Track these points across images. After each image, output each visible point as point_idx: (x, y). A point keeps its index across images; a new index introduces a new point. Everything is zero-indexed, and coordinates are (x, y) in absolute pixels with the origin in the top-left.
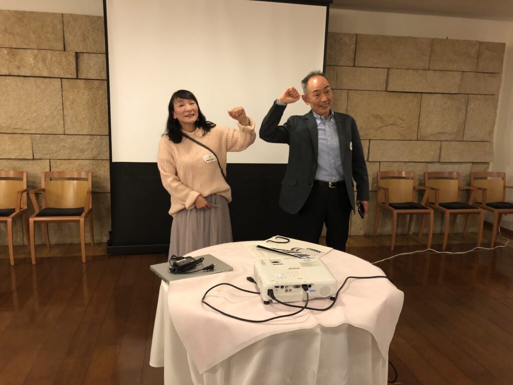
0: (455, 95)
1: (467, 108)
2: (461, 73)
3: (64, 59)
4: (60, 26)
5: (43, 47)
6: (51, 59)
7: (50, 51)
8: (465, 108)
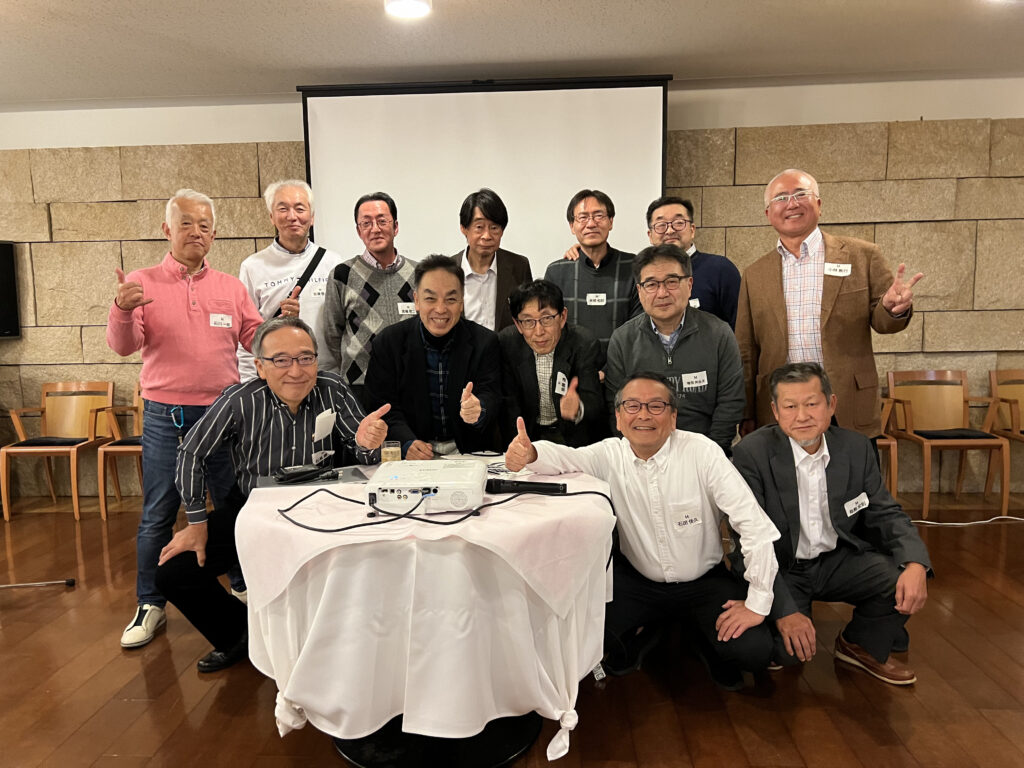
0: (948, 223)
1: (976, 246)
2: (955, 181)
3: (258, 210)
4: (254, 162)
5: (230, 194)
6: (241, 210)
7: (239, 200)
8: (971, 246)
